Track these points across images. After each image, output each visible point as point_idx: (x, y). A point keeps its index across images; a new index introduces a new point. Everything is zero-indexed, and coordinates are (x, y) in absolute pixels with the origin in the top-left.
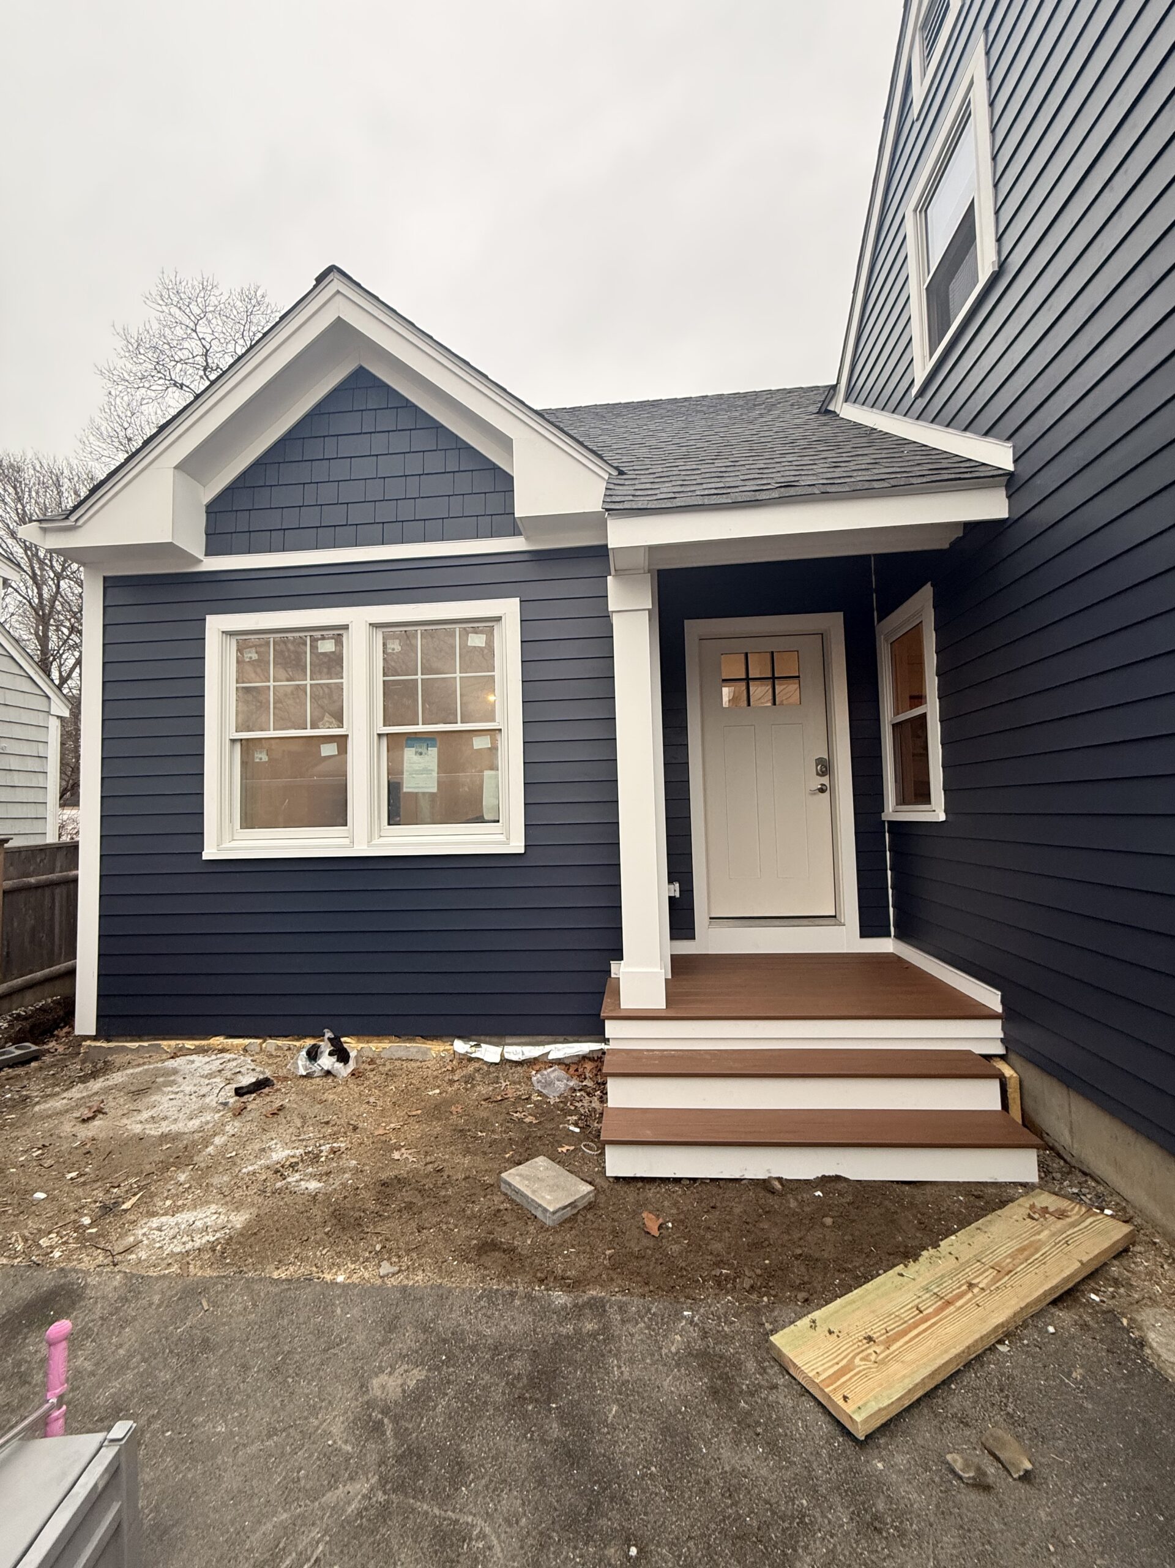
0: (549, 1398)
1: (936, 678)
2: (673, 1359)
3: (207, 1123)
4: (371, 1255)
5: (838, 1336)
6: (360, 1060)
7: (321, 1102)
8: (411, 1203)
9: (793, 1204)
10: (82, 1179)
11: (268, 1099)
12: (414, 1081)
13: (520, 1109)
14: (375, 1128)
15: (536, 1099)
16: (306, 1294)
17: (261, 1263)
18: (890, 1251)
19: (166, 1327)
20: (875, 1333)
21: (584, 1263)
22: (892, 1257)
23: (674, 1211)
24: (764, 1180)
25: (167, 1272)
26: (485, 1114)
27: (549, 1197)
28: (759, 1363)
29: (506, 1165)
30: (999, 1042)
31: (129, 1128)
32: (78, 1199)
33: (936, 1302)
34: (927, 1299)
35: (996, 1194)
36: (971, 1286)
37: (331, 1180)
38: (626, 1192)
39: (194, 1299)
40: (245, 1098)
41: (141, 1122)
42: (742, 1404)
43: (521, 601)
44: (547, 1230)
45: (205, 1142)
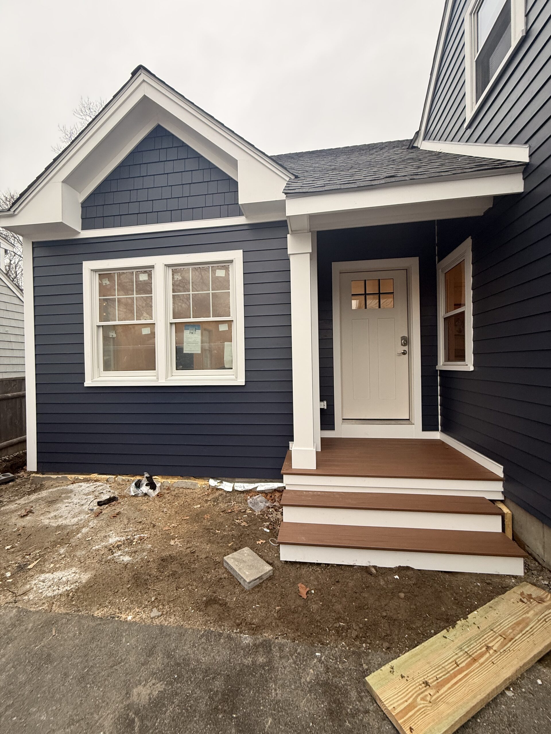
0: (232, 710)
1: (472, 291)
2: (308, 687)
3: (81, 520)
4: (149, 603)
5: (407, 680)
6: (163, 488)
7: (140, 510)
8: (175, 571)
9: (382, 583)
10: (13, 550)
11: (114, 508)
12: (188, 500)
13: (240, 518)
14: (164, 526)
15: (248, 512)
16: (109, 628)
17: (90, 605)
18: (438, 617)
19: (31, 645)
20: (430, 679)
21: (263, 614)
22: (439, 621)
23: (316, 583)
24: (366, 567)
25: (40, 608)
26: (221, 520)
27: (247, 573)
28: (359, 693)
29: (228, 550)
30: (501, 493)
31: (43, 521)
32: (8, 561)
33: (467, 659)
34: (461, 656)
35: (499, 583)
36: (488, 648)
37: (136, 555)
38: (290, 570)
39: (49, 627)
40: (102, 507)
41: (49, 518)
42: (347, 723)
43: (243, 252)
44: (246, 592)
45: (78, 531)
